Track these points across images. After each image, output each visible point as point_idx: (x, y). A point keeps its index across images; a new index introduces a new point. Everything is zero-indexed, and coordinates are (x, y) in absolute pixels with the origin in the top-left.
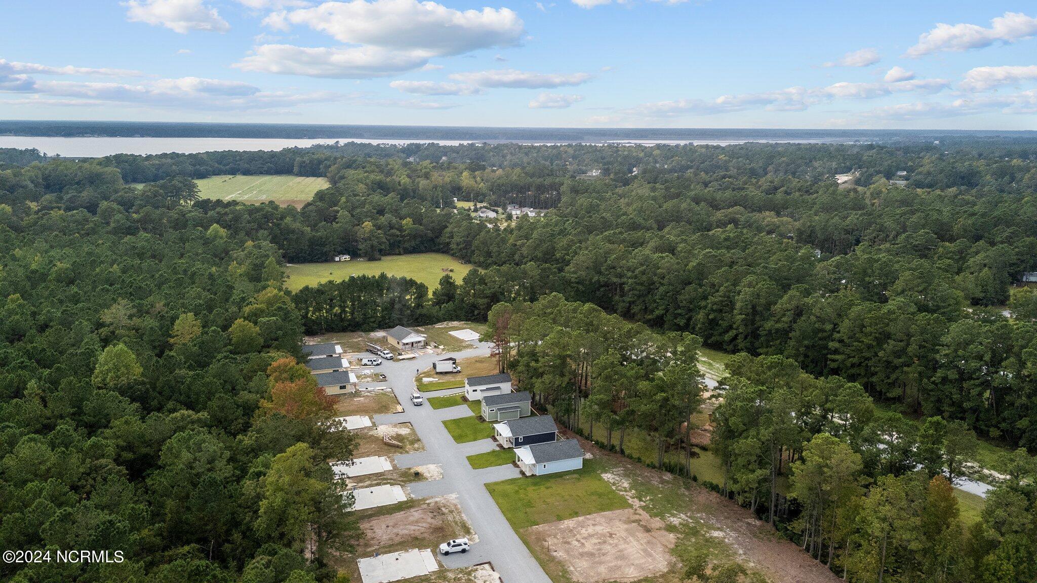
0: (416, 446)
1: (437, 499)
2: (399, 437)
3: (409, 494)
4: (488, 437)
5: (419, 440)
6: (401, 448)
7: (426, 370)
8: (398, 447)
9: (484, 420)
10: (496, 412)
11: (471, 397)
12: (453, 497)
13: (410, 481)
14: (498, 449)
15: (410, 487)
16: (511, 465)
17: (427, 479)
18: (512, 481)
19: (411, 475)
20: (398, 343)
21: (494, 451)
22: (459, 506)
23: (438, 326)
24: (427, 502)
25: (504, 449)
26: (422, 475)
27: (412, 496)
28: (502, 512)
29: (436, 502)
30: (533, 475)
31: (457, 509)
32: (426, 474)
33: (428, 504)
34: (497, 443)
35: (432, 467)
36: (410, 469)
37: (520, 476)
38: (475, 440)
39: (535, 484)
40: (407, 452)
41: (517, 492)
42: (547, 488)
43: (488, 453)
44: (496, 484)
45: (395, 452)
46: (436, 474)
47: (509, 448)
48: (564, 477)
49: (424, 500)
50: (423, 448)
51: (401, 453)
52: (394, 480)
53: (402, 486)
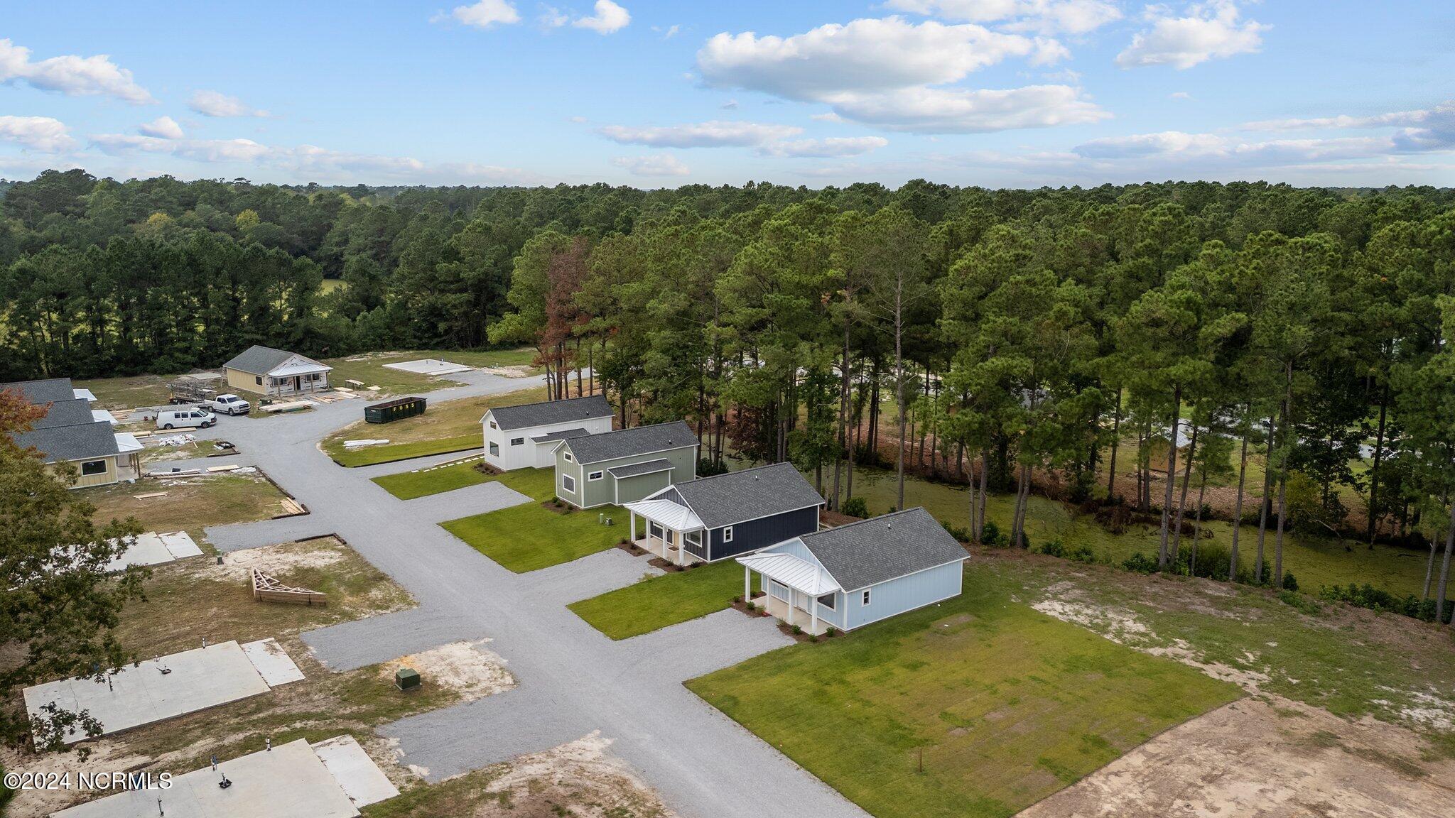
0: (375, 594)
1: (534, 770)
2: (303, 575)
3: (402, 766)
4: (607, 545)
5: (380, 578)
6: (324, 605)
7: (346, 428)
8: (310, 603)
9: (571, 508)
10: (609, 475)
11: (506, 460)
12: (590, 748)
13: (392, 713)
14: (660, 572)
15: (395, 736)
16: (732, 614)
17: (456, 696)
18: (773, 661)
19: (384, 688)
20: (259, 381)
21: (650, 581)
22: (638, 786)
23: (349, 359)
24: (495, 787)
25: (680, 569)
26: (433, 685)
27: (419, 771)
28: (828, 781)
29: (533, 783)
30: (832, 633)
31: (636, 799)
32: (447, 679)
33: (504, 797)
34: (648, 557)
35: (460, 652)
36: (375, 668)
37: (790, 641)
38: (570, 557)
39: (863, 660)
40: (350, 617)
41: (820, 695)
42: (914, 667)
43: (638, 587)
44: (724, 676)
45: (302, 621)
46: (483, 674)
47: (695, 565)
48: (934, 625)
49: (477, 780)
50: (404, 597)
51: (327, 621)
52: (320, 716)
53: (362, 738)
